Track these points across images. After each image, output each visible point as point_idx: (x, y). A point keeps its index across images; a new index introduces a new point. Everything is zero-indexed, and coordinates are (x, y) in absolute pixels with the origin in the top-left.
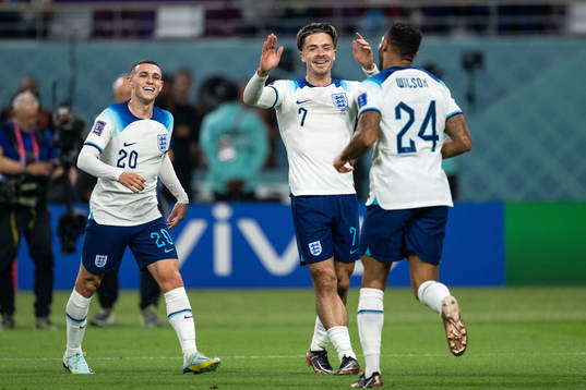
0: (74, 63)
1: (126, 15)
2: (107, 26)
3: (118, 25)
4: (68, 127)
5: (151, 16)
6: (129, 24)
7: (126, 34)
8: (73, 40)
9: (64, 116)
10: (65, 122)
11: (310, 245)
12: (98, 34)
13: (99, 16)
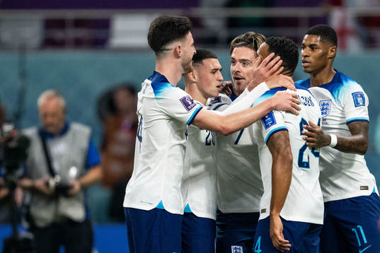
0: (23, 75)
1: (79, 23)
2: (59, 35)
3: (71, 33)
4: (13, 144)
5: (105, 25)
6: (83, 33)
7: (78, 43)
8: (23, 49)
9: (9, 132)
10: (10, 139)
11: (233, 247)
12: (49, 43)
13: (50, 24)
